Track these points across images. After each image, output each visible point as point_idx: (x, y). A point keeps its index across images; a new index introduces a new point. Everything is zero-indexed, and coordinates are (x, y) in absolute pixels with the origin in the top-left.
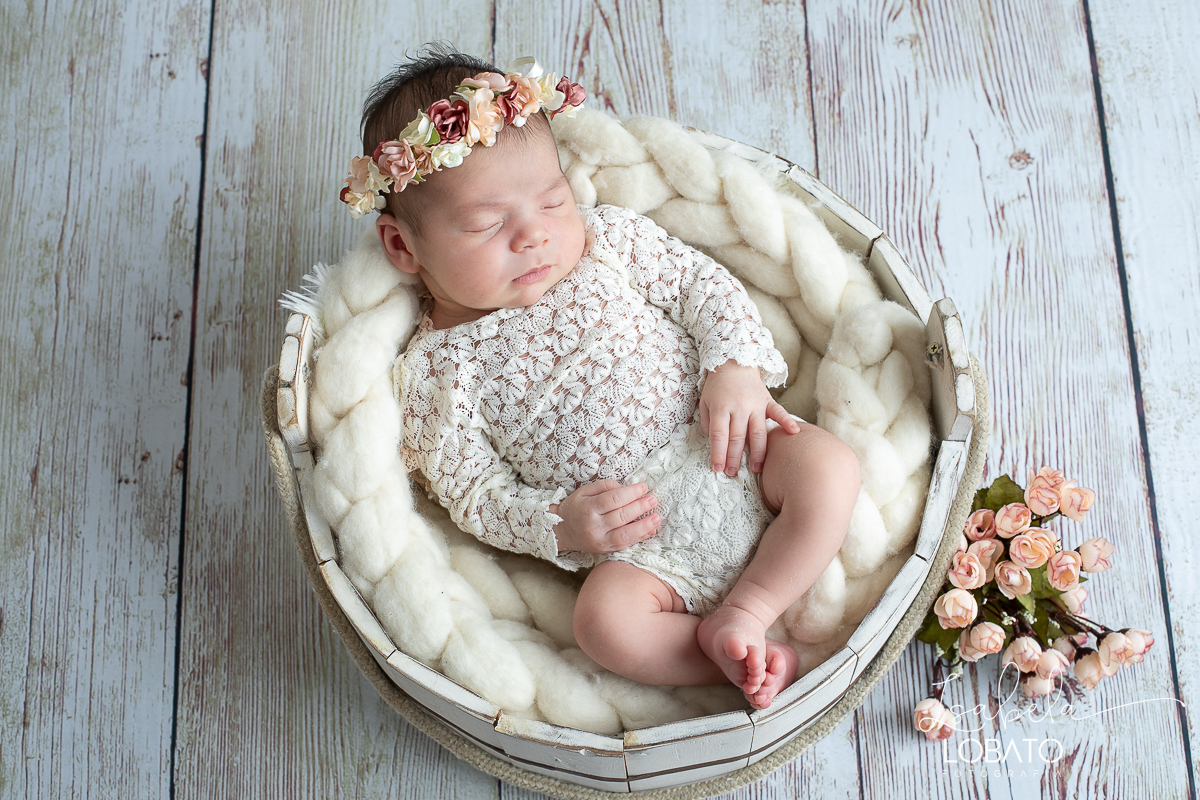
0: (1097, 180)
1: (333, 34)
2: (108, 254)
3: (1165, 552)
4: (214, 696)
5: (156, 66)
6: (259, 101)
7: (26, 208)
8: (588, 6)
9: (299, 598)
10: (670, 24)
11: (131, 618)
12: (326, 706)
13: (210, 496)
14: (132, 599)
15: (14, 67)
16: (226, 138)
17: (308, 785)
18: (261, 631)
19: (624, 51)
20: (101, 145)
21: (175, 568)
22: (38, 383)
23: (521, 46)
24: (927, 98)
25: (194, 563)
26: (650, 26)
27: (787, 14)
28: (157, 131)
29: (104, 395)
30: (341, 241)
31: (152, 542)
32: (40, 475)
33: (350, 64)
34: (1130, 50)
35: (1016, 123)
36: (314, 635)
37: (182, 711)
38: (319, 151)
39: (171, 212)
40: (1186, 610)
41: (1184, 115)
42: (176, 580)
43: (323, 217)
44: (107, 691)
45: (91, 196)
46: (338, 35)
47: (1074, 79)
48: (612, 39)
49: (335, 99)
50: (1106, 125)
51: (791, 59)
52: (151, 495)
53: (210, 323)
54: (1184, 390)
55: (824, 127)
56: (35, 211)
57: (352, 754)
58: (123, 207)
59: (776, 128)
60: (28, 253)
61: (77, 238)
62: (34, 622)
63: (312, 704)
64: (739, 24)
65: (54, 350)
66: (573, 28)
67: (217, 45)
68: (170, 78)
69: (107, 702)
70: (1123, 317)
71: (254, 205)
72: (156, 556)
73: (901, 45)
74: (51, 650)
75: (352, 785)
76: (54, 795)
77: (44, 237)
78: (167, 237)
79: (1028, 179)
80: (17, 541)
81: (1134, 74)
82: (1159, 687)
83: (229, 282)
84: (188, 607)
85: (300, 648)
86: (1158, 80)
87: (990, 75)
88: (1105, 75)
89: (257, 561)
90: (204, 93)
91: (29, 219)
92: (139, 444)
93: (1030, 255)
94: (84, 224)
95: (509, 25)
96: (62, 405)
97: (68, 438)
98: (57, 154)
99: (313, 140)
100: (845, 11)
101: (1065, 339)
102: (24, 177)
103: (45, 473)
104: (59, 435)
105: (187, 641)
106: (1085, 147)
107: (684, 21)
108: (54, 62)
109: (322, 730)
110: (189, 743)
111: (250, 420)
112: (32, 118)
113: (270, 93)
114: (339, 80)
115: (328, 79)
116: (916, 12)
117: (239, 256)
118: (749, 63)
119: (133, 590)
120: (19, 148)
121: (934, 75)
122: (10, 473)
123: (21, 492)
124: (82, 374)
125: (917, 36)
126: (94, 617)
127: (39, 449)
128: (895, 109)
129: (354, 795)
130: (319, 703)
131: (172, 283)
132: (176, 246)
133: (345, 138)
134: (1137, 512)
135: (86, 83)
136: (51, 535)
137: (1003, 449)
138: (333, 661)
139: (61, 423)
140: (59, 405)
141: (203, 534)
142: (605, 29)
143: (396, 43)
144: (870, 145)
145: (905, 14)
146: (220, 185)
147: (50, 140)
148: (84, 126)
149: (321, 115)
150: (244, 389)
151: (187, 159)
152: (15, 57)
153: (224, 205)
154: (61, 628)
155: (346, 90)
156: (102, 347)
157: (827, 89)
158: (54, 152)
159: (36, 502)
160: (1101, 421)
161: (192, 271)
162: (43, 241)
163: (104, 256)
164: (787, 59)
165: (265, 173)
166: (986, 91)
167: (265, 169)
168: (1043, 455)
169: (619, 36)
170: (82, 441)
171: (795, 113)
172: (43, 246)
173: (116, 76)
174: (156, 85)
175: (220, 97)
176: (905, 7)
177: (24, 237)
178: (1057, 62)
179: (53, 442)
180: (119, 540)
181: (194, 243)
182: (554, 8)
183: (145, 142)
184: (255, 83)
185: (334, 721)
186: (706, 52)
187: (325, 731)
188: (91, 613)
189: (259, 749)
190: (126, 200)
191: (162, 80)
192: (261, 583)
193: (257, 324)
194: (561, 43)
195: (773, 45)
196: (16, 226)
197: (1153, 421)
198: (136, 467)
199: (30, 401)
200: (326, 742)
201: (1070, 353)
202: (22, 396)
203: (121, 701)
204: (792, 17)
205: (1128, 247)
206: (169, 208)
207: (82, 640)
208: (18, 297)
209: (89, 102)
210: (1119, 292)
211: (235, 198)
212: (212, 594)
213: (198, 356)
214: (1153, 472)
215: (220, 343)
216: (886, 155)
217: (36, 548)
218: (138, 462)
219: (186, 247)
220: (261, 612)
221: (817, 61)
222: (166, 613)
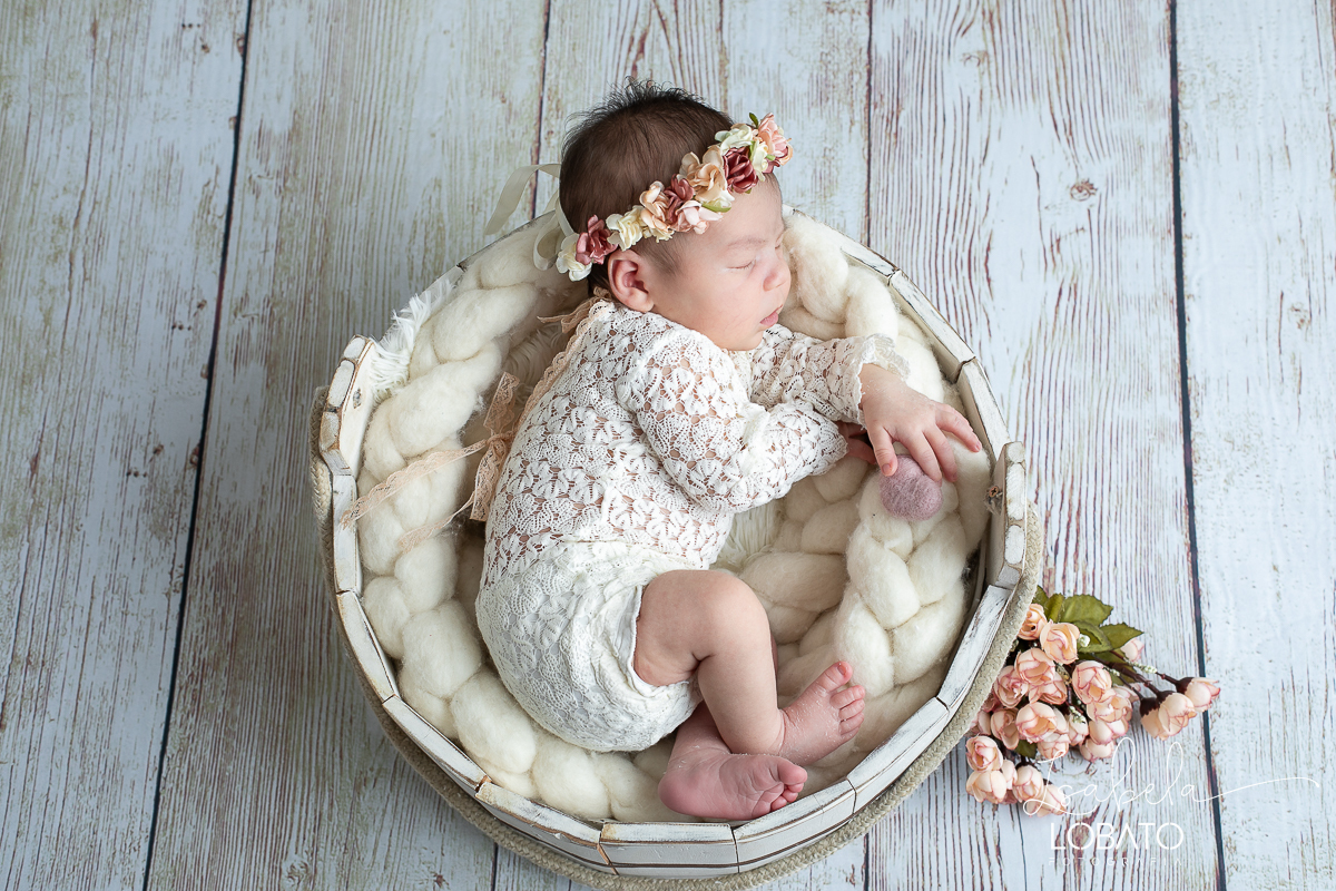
0: (1164, 215)
1: (379, 18)
2: (129, 236)
3: (1204, 611)
4: (211, 701)
5: (189, 37)
6: (298, 85)
7: (39, 180)
8: (646, 6)
9: (309, 603)
10: (729, 29)
11: (129, 616)
12: (327, 715)
13: (224, 494)
14: (133, 596)
15: (28, 23)
16: (262, 121)
17: (302, 798)
18: (266, 635)
19: (680, 56)
20: (125, 118)
21: (181, 567)
22: (45, 366)
23: (574, 44)
24: (990, 120)
25: (201, 562)
26: (708, 30)
27: (851, 23)
28: (188, 108)
29: (117, 382)
30: (377, 239)
31: (159, 538)
32: (41, 463)
33: (396, 52)
34: (1216, 74)
35: (1082, 151)
36: (321, 641)
37: (176, 715)
38: (359, 142)
39: (200, 196)
40: (1224, 674)
41: (1269, 146)
42: (181, 579)
43: (360, 212)
44: (96, 693)
45: (112, 172)
46: (385, 20)
47: (1151, 105)
48: (668, 43)
49: (379, 88)
50: (1180, 156)
51: (852, 73)
52: (161, 489)
53: (235, 315)
54: (1239, 441)
55: (880, 146)
56: (49, 183)
57: (350, 767)
58: (147, 186)
59: (830, 146)
60: (40, 228)
61: (95, 216)
62: (22, 618)
63: (313, 713)
64: (800, 34)
65: (64, 333)
66: (629, 29)
67: (255, 20)
68: (203, 52)
69: (95, 704)
70: (1178, 361)
71: (289, 195)
72: (162, 554)
73: (968, 62)
74: (38, 648)
75: (347, 800)
76: (25, 803)
77: (58, 212)
78: (194, 222)
79: (1089, 211)
80: (11, 531)
81: (1218, 100)
82: (1189, 753)
83: (258, 274)
84: (192, 607)
85: (306, 655)
86: (1244, 107)
87: (1060, 98)
88: (1185, 100)
89: (268, 563)
90: (239, 72)
91: (43, 191)
92: (152, 436)
93: (1084, 291)
94: (104, 202)
95: (563, 21)
96: (70, 391)
97: (75, 426)
98: (76, 123)
99: (353, 131)
100: (912, 23)
101: (1113, 382)
102: (38, 146)
103: (46, 462)
104: (65, 422)
105: (187, 643)
106: (1154, 179)
107: (744, 27)
108: (75, 22)
109: (321, 740)
110: (180, 750)
111: (272, 418)
112: (48, 82)
113: (310, 77)
114: (383, 69)
115: (372, 67)
116: (987, 26)
117: (270, 248)
118: (807, 76)
119: (134, 587)
120: (33, 113)
121: (999, 96)
122: (7, 460)
123: (18, 480)
124: (94, 359)
125: (986, 53)
126: (89, 614)
127: (42, 436)
128: (955, 132)
129: (349, 810)
130: (320, 712)
131: (198, 270)
132: (203, 232)
133: (387, 130)
134: (1176, 567)
135: (110, 49)
136: (49, 527)
137: (1037, 493)
138: (339, 669)
139: (68, 410)
140: (67, 391)
141: (214, 532)
142: (662, 32)
143: (445, 32)
144: (925, 169)
145: (976, 29)
146: (253, 171)
147: (68, 108)
148: (107, 96)
149: (363, 105)
150: (267, 385)
151: (219, 141)
152: (29, 12)
153: (257, 192)
154: (52, 625)
155: (390, 80)
156: (117, 333)
157: (886, 107)
158: (72, 120)
159: (34, 492)
160: (1145, 469)
161: (220, 259)
162: (57, 216)
163: (124, 238)
164: (847, 73)
165: (301, 162)
166: (1053, 115)
167: (302, 157)
168: (1080, 501)
169: (676, 40)
170: (90, 430)
171: (850, 131)
172: (57, 221)
173: (145, 44)
174: (187, 58)
175: (256, 78)
176: (976, 21)
177: (36, 210)
178: (1133, 86)
179: (58, 429)
180: (123, 535)
181: (223, 230)
182: (611, 6)
183: (174, 118)
184: (295, 65)
185: (334, 732)
186: (764, 62)
187: (325, 742)
188: (86, 610)
189: (254, 758)
190: (151, 180)
191: (195, 53)
192: (271, 585)
193: (285, 319)
194: (616, 44)
195: (834, 58)
196: (27, 198)
197: (1201, 472)
198: (148, 460)
199: (35, 385)
200: (325, 753)
201: (1117, 396)
202: (26, 379)
203: (111, 704)
204: (856, 27)
205: (1190, 287)
206: (198, 191)
207: (74, 639)
208: (26, 274)
209: (114, 70)
210: (1175, 335)
211: (269, 186)
212: (218, 594)
213: (221, 348)
214: (1197, 526)
215: (245, 336)
216: (941, 179)
217: (31, 540)
218: (150, 455)
219: (214, 234)
220: (268, 616)
221: (878, 77)
222: (168, 612)
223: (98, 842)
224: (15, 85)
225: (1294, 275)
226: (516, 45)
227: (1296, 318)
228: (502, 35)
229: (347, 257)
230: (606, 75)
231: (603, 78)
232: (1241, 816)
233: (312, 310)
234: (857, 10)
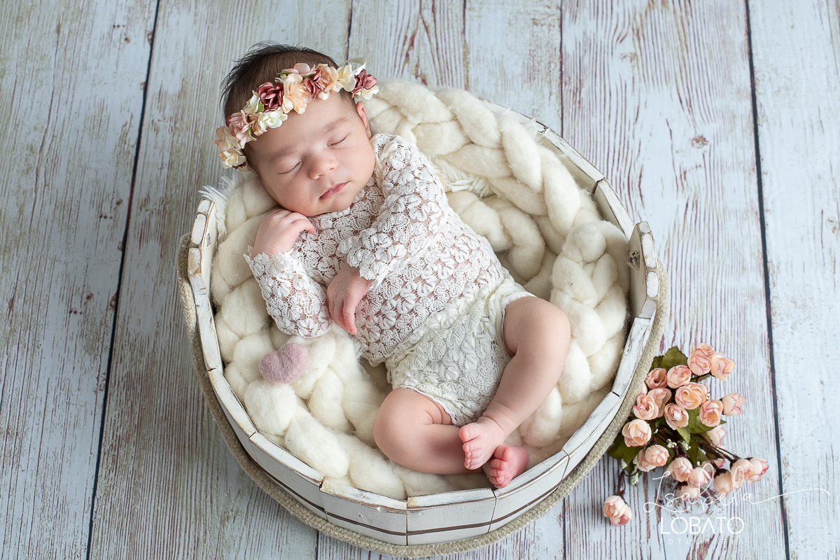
0: (750, 160)
1: (240, 21)
2: (74, 157)
3: (780, 410)
4: (125, 463)
5: (117, 34)
6: (186, 62)
7: (19, 122)
8: (415, 17)
9: (189, 400)
10: (470, 33)
11: (71, 405)
12: (202, 475)
13: (132, 326)
14: (73, 393)
15: (18, 26)
16: (161, 85)
17: (186, 528)
18: (160, 421)
19: (437, 49)
20: (75, 83)
21: (104, 374)
22: (19, 241)
23: (368, 40)
24: (639, 96)
25: (117, 371)
26: (456, 33)
27: (549, 33)
28: (114, 77)
29: (64, 252)
31: (90, 355)
32: (15, 304)
33: (250, 42)
34: (777, 74)
35: (698, 117)
36: (197, 426)
37: (102, 471)
39: (120, 133)
40: (791, 449)
41: (811, 120)
42: (105, 382)
44: (51, 455)
45: (65, 117)
46: (243, 23)
47: (739, 91)
48: (430, 40)
50: (758, 123)
51: (550, 63)
52: (92, 323)
53: (141, 210)
54: (799, 303)
55: (569, 109)
56: (25, 125)
57: (217, 508)
58: (86, 126)
59: (536, 108)
60: (18, 153)
61: (53, 145)
63: (192, 473)
64: (516, 37)
65: (32, 220)
66: (403, 31)
67: (160, 22)
68: (126, 42)
69: (50, 462)
70: (761, 251)
71: (177, 132)
72: (92, 365)
73: (624, 59)
74: (13, 424)
75: (216, 529)
76: (8, 523)
77: (30, 142)
78: (115, 149)
79: (704, 155)
81: (779, 91)
83: (156, 183)
84: (111, 401)
85: (187, 434)
86: (795, 96)
87: (683, 84)
88: (759, 90)
89: (161, 373)
90: (148, 54)
91: (21, 129)
92: (86, 288)
93: (702, 205)
94: (59, 136)
95: (360, 25)
96: (34, 258)
97: (37, 280)
98: (44, 87)
100: (588, 34)
101: (721, 263)
102: (20, 101)
103: (19, 303)
104: (31, 278)
105: (109, 424)
106: (743, 136)
107: (479, 32)
108: (47, 25)
109: (198, 491)
110: (105, 494)
111: (164, 277)
112: (28, 61)
113: (194, 57)
115: (234, 52)
116: (636, 38)
117: (164, 166)
118: (520, 64)
119: (74, 386)
120: (18, 81)
121: (645, 81)
124: (50, 237)
125: (636, 55)
126: (46, 403)
127: (16, 286)
128: (617, 102)
129: (217, 537)
130: (197, 472)
131: (117, 180)
132: (121, 155)
134: (762, 382)
135: (67, 41)
136: (20, 345)
137: (675, 334)
138: (209, 444)
139: (33, 269)
140: (32, 257)
141: (126, 352)
142: (426, 33)
143: (282, 31)
144: (598, 124)
145: (629, 39)
146: (154, 117)
147: (39, 78)
148: (64, 70)
150: (161, 256)
151: (134, 97)
152: (19, 19)
153: (157, 130)
154: (22, 409)
156: (65, 220)
157: (572, 85)
158: (42, 85)
159: (11, 322)
160: (742, 319)
161: (132, 173)
162: (30, 145)
163: (71, 159)
164: (547, 62)
165: (186, 111)
166: (679, 94)
167: (187, 108)
168: (701, 339)
169: (434, 39)
170: (46, 283)
171: (550, 99)
172: (29, 148)
173: (89, 38)
174: (115, 46)
175: (159, 58)
176: (628, 34)
177: (17, 141)
178: (728, 79)
179: (26, 282)
180: (67, 352)
181: (134, 155)
182: (392, 16)
183: (106, 84)
184: (184, 50)
185: (207, 485)
186: (492, 54)
187: (200, 492)
188: (44, 400)
189: (153, 501)
190: (89, 122)
191: (120, 43)
192: (163, 388)
193: (174, 212)
194: (395, 40)
195: (538, 53)
196: (12, 134)
197: (777, 321)
198: (83, 303)
199: (12, 253)
200: (201, 499)
201: (724, 272)
202: (7, 249)
203: (60, 462)
204: (552, 35)
205: (768, 205)
206: (119, 130)
207: (36, 419)
208: (9, 182)
209: (69, 54)
210: (759, 234)
211: (164, 127)
212: (128, 393)
213: (131, 231)
214: (775, 355)
215: (147, 223)
216: (609, 131)
217: (9, 353)
218: (84, 300)
219: (128, 157)
220: (162, 408)
221: (567, 66)
222: (96, 404)
223: (55, 551)
224: (8, 64)
225: (829, 199)
226: (329, 39)
227: (831, 226)
228: (320, 33)
229: (215, 173)
230: (388, 59)
231: (387, 61)
232: (801, 538)
233: (191, 207)
234: (552, 24)
